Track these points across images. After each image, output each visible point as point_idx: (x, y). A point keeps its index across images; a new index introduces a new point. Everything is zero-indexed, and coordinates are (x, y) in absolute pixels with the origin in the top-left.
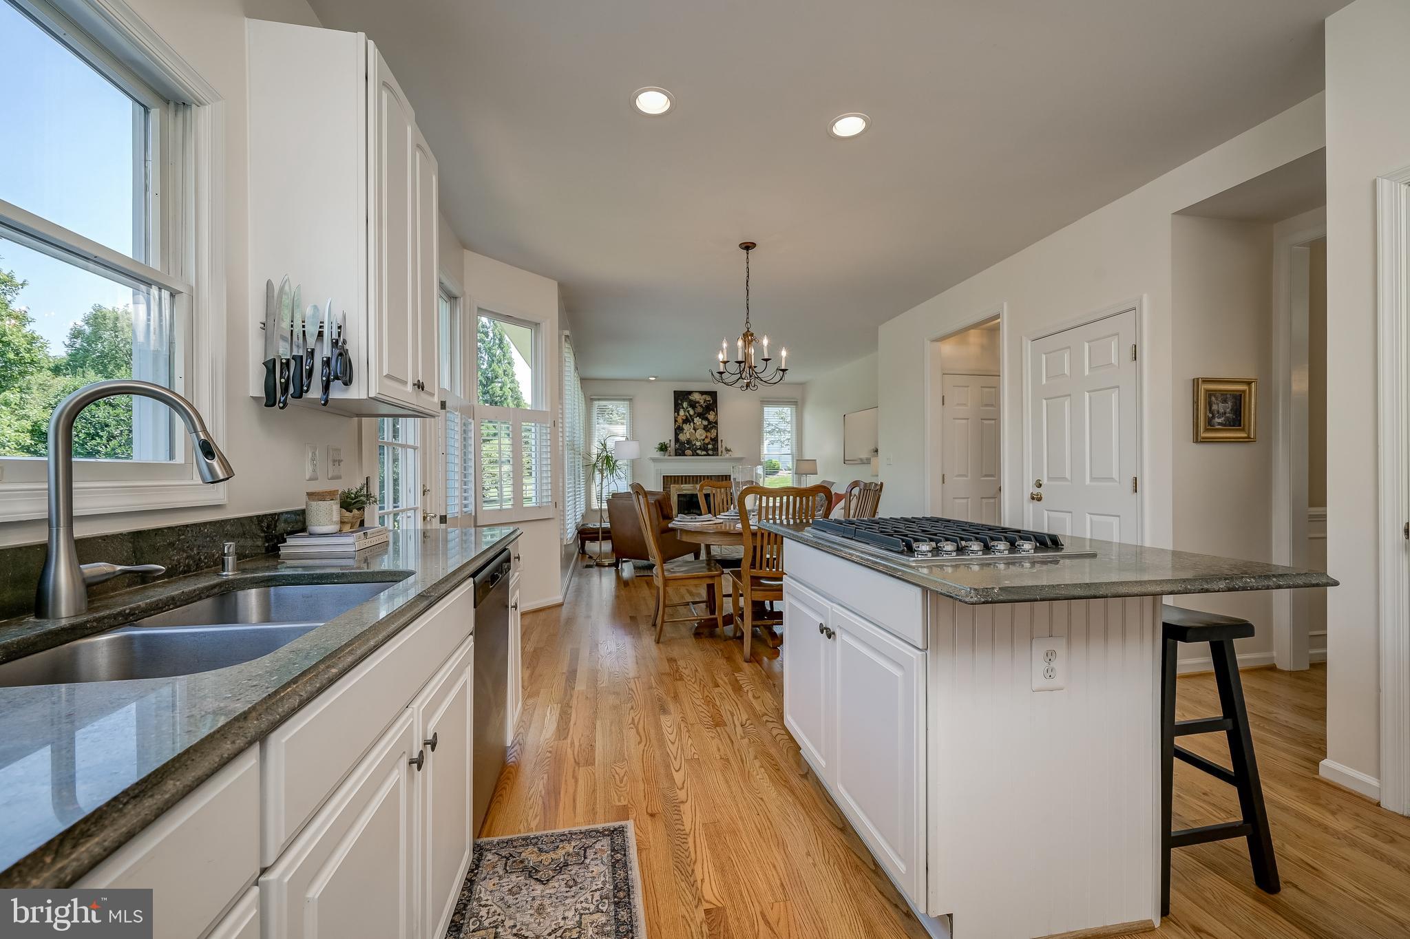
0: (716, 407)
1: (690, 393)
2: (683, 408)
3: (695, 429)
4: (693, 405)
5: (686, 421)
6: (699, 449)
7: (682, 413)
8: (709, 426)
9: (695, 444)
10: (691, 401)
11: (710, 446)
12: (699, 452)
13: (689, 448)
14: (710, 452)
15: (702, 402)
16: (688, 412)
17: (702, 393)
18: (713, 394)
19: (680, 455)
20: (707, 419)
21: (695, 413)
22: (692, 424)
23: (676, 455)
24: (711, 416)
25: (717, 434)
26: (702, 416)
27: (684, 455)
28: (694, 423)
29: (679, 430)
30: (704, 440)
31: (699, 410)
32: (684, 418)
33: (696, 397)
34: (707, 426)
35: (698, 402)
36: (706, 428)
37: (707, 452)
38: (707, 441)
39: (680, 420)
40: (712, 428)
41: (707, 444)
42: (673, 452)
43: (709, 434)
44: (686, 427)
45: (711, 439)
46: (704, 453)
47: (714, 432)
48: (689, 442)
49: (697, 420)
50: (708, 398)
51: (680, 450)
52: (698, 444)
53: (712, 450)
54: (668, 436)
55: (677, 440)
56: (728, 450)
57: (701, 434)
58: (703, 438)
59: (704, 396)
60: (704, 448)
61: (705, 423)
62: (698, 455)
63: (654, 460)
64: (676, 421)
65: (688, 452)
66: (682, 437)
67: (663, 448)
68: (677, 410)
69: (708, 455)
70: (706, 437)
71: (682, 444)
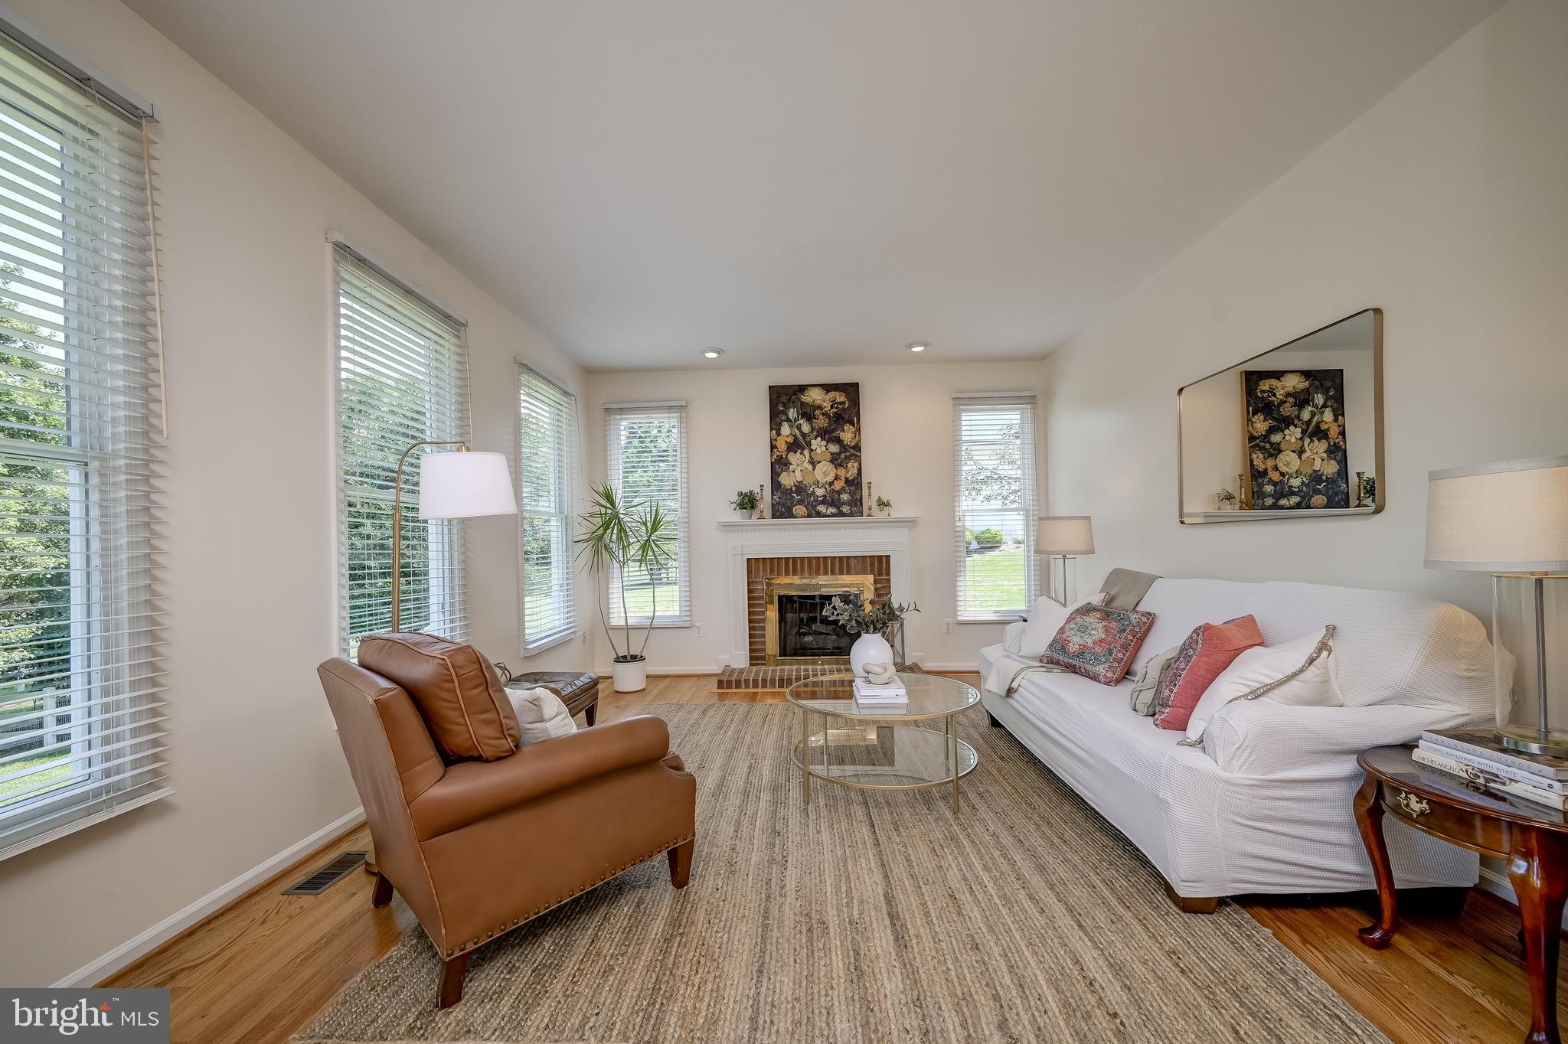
0: (858, 415)
1: (802, 389)
2: (788, 420)
3: (813, 463)
4: (808, 413)
5: (795, 446)
6: (822, 503)
7: (786, 430)
8: (843, 456)
9: (813, 493)
10: (803, 404)
11: (845, 497)
12: (822, 508)
13: (801, 502)
14: (845, 509)
15: (827, 406)
16: (799, 427)
17: (828, 388)
18: (851, 390)
19: (782, 516)
20: (838, 441)
21: (813, 429)
22: (806, 452)
23: (774, 517)
24: (847, 435)
25: (860, 470)
26: (828, 435)
27: (791, 515)
28: (812, 450)
29: (779, 465)
30: (831, 484)
31: (822, 422)
32: (791, 440)
33: (815, 396)
34: (839, 454)
35: (820, 407)
36: (836, 461)
37: (838, 508)
38: (838, 485)
39: (781, 445)
40: (848, 458)
41: (839, 493)
42: (768, 512)
43: (842, 472)
44: (794, 458)
45: (847, 481)
46: (833, 510)
47: (852, 467)
48: (800, 488)
49: (818, 444)
50: (840, 397)
51: (783, 505)
52: (820, 492)
53: (851, 503)
54: (757, 478)
55: (776, 485)
56: (883, 504)
57: (825, 472)
58: (830, 478)
59: (832, 394)
60: (832, 500)
61: (834, 448)
62: (819, 515)
63: (727, 527)
64: (773, 447)
65: (799, 509)
66: (787, 480)
67: (748, 502)
68: (775, 424)
69: (841, 514)
70: (837, 478)
71: (788, 492)
